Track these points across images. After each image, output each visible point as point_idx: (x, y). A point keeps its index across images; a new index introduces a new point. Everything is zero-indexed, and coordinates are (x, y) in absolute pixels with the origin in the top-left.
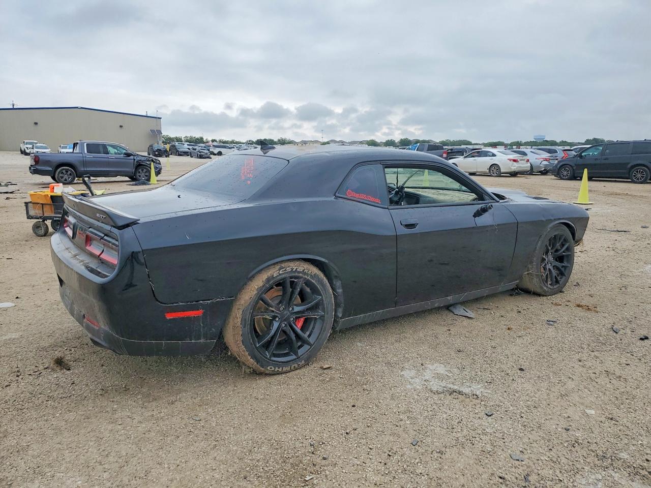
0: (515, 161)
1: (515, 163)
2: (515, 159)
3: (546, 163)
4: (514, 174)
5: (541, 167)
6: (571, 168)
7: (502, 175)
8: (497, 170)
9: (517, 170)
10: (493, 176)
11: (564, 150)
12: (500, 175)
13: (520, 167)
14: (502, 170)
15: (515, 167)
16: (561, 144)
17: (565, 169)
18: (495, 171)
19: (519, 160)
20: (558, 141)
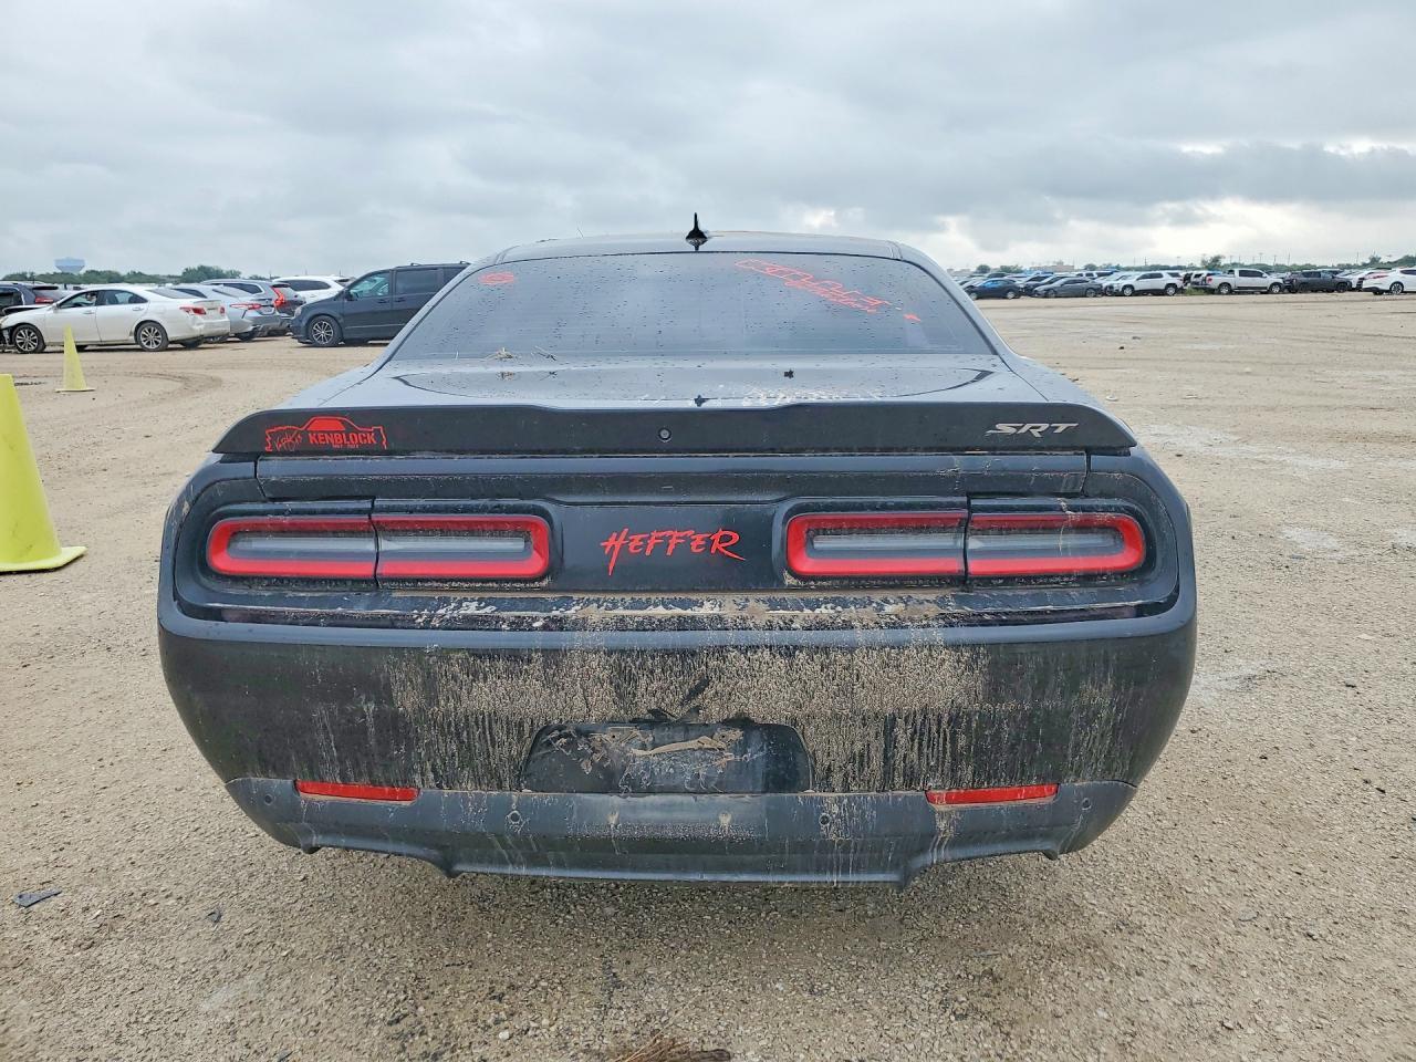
0: (197, 311)
1: (198, 316)
2: (198, 306)
3: (254, 314)
4: (191, 344)
5: (247, 325)
6: (333, 323)
7: (170, 346)
8: (157, 334)
9: (205, 332)
10: (149, 350)
11: (275, 286)
12: (166, 345)
13: (212, 325)
14: (172, 335)
15: (199, 326)
16: (132, 280)
17: (320, 325)
18: (151, 337)
19: (205, 309)
20: (123, 273)
